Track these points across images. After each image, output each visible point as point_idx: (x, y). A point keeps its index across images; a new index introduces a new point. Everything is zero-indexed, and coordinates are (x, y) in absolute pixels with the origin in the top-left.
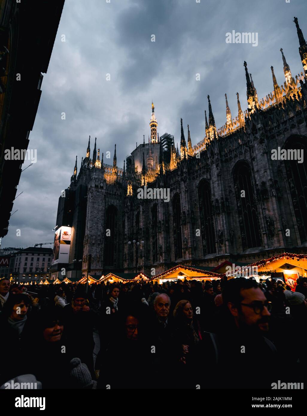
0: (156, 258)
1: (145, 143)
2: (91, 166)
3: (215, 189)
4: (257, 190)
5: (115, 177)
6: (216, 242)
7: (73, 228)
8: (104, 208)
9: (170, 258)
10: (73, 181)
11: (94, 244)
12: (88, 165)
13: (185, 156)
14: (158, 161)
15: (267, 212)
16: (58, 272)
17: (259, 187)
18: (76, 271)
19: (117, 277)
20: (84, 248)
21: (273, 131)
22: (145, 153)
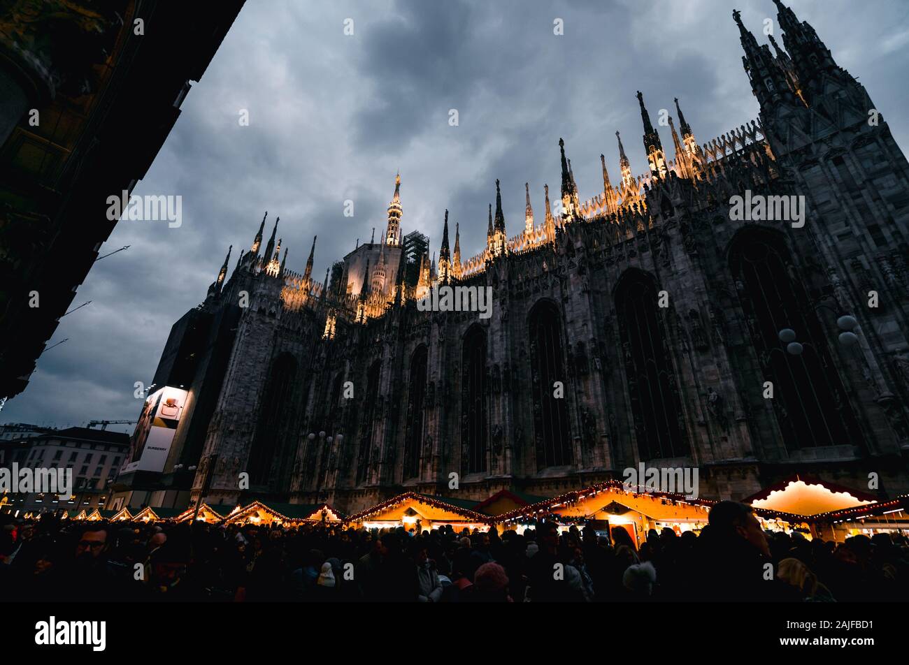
0: (363, 473)
1: (374, 243)
2: (258, 269)
3: (495, 345)
4: (570, 356)
5: (304, 298)
6: (488, 450)
7: (191, 393)
8: (269, 358)
9: (393, 475)
10: (212, 294)
11: (232, 432)
12: (253, 266)
13: (446, 277)
14: (394, 279)
15: (584, 399)
16: (132, 492)
17: (573, 351)
18: (176, 491)
19: (271, 512)
20: (208, 439)
21: (601, 257)
22: (370, 262)
